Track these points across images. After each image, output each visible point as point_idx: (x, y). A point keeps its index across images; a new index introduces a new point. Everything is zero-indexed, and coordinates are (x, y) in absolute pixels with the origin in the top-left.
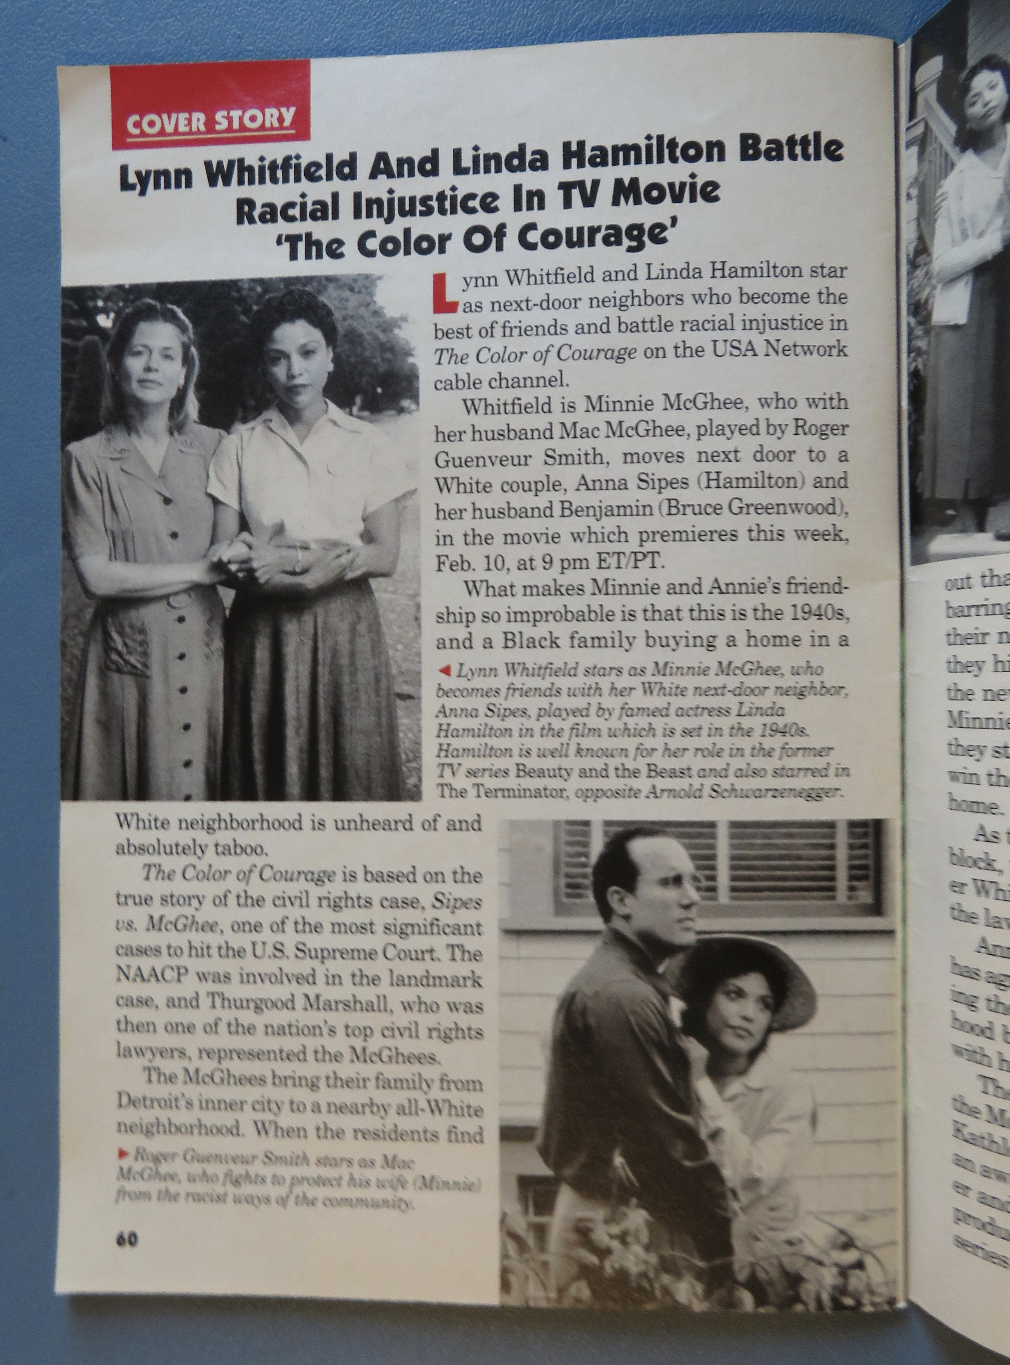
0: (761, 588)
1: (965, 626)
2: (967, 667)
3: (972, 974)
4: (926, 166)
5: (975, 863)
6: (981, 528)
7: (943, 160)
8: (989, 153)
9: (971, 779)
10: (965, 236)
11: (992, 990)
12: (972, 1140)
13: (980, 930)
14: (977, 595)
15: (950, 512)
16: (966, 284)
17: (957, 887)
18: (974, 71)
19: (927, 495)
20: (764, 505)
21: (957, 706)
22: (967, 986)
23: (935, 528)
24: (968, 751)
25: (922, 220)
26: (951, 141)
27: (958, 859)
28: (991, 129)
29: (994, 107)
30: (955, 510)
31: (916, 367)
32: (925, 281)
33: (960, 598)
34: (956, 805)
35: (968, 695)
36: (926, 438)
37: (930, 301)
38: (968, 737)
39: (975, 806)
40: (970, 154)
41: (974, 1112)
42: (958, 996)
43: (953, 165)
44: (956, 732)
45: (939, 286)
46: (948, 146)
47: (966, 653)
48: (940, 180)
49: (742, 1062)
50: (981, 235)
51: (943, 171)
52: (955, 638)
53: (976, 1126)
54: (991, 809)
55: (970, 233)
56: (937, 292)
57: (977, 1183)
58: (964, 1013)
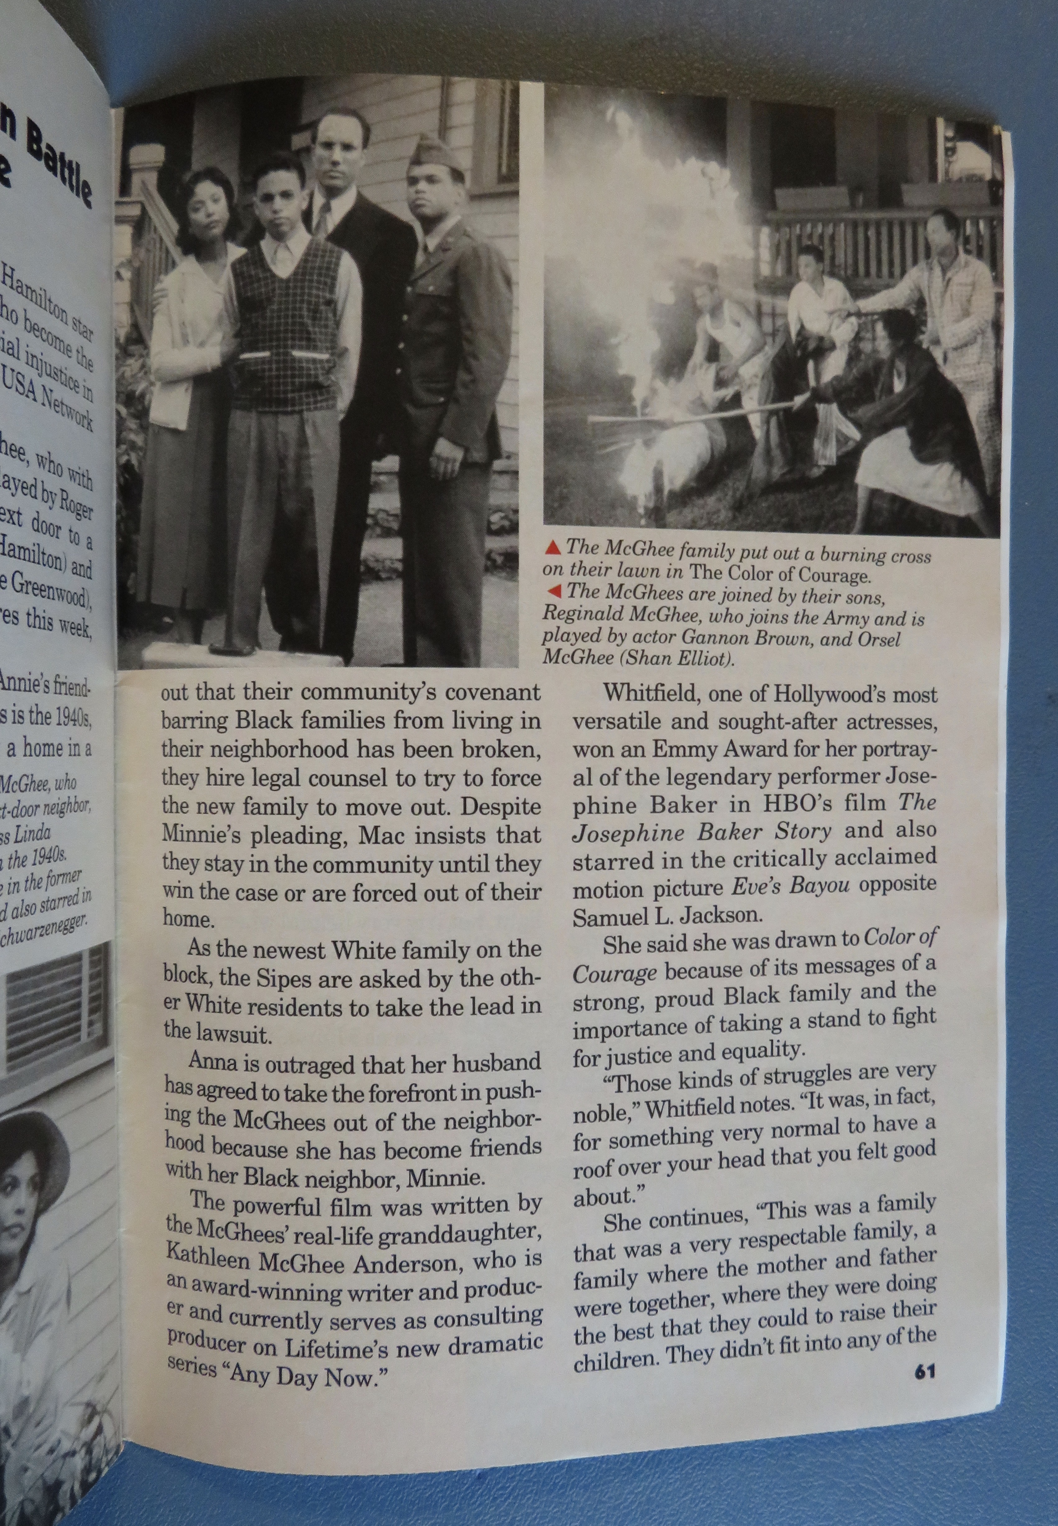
0: (34, 686)
1: (181, 737)
2: (181, 780)
3: (183, 1089)
4: (142, 253)
5: (188, 977)
6: (197, 640)
7: (164, 256)
8: (211, 265)
9: (185, 892)
10: (186, 342)
11: (203, 1102)
12: (185, 1257)
13: (193, 1043)
14: (191, 707)
15: (167, 620)
16: (187, 390)
17: (170, 1003)
18: (198, 178)
19: (141, 598)
20: (40, 584)
21: (172, 819)
22: (181, 1102)
23: (151, 634)
24: (182, 864)
25: (136, 308)
26: (173, 239)
27: (172, 974)
28: (213, 242)
29: (216, 221)
30: (172, 618)
31: (128, 461)
32: (140, 375)
33: (176, 709)
34: (170, 919)
35: (182, 808)
36: (141, 540)
37: (147, 397)
38: (182, 850)
39: (188, 920)
40: (192, 259)
41: (186, 1228)
42: (171, 1114)
43: (174, 264)
44: (171, 845)
45: (158, 384)
46: (169, 242)
47: (182, 765)
48: (160, 273)
49: (15, 1265)
50: (202, 344)
51: (163, 266)
52: (171, 749)
53: (188, 1242)
54: (203, 922)
55: (190, 339)
56: (156, 389)
57: (189, 1298)
58: (177, 1130)
